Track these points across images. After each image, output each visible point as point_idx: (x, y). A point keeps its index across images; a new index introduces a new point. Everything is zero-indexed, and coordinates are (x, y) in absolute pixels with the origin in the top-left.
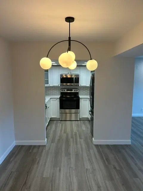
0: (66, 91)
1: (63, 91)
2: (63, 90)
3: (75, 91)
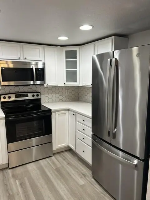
0: (13, 98)
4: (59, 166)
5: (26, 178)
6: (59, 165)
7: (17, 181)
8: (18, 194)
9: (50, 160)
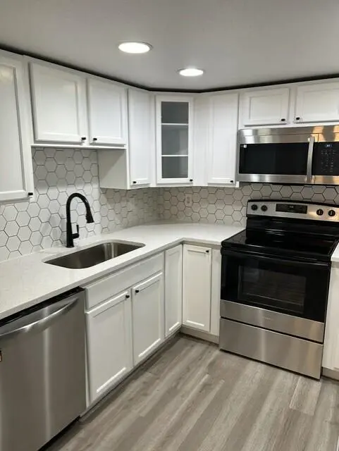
0: (272, 211)
1: (259, 212)
2: (260, 205)
3: (320, 212)
4: (305, 411)
5: (222, 382)
6: (308, 409)
7: (207, 376)
8: (183, 396)
9: (304, 386)
